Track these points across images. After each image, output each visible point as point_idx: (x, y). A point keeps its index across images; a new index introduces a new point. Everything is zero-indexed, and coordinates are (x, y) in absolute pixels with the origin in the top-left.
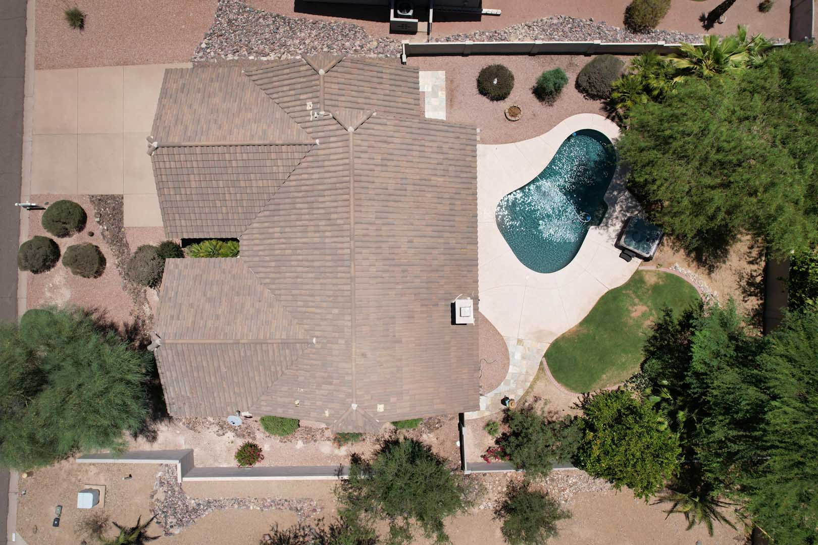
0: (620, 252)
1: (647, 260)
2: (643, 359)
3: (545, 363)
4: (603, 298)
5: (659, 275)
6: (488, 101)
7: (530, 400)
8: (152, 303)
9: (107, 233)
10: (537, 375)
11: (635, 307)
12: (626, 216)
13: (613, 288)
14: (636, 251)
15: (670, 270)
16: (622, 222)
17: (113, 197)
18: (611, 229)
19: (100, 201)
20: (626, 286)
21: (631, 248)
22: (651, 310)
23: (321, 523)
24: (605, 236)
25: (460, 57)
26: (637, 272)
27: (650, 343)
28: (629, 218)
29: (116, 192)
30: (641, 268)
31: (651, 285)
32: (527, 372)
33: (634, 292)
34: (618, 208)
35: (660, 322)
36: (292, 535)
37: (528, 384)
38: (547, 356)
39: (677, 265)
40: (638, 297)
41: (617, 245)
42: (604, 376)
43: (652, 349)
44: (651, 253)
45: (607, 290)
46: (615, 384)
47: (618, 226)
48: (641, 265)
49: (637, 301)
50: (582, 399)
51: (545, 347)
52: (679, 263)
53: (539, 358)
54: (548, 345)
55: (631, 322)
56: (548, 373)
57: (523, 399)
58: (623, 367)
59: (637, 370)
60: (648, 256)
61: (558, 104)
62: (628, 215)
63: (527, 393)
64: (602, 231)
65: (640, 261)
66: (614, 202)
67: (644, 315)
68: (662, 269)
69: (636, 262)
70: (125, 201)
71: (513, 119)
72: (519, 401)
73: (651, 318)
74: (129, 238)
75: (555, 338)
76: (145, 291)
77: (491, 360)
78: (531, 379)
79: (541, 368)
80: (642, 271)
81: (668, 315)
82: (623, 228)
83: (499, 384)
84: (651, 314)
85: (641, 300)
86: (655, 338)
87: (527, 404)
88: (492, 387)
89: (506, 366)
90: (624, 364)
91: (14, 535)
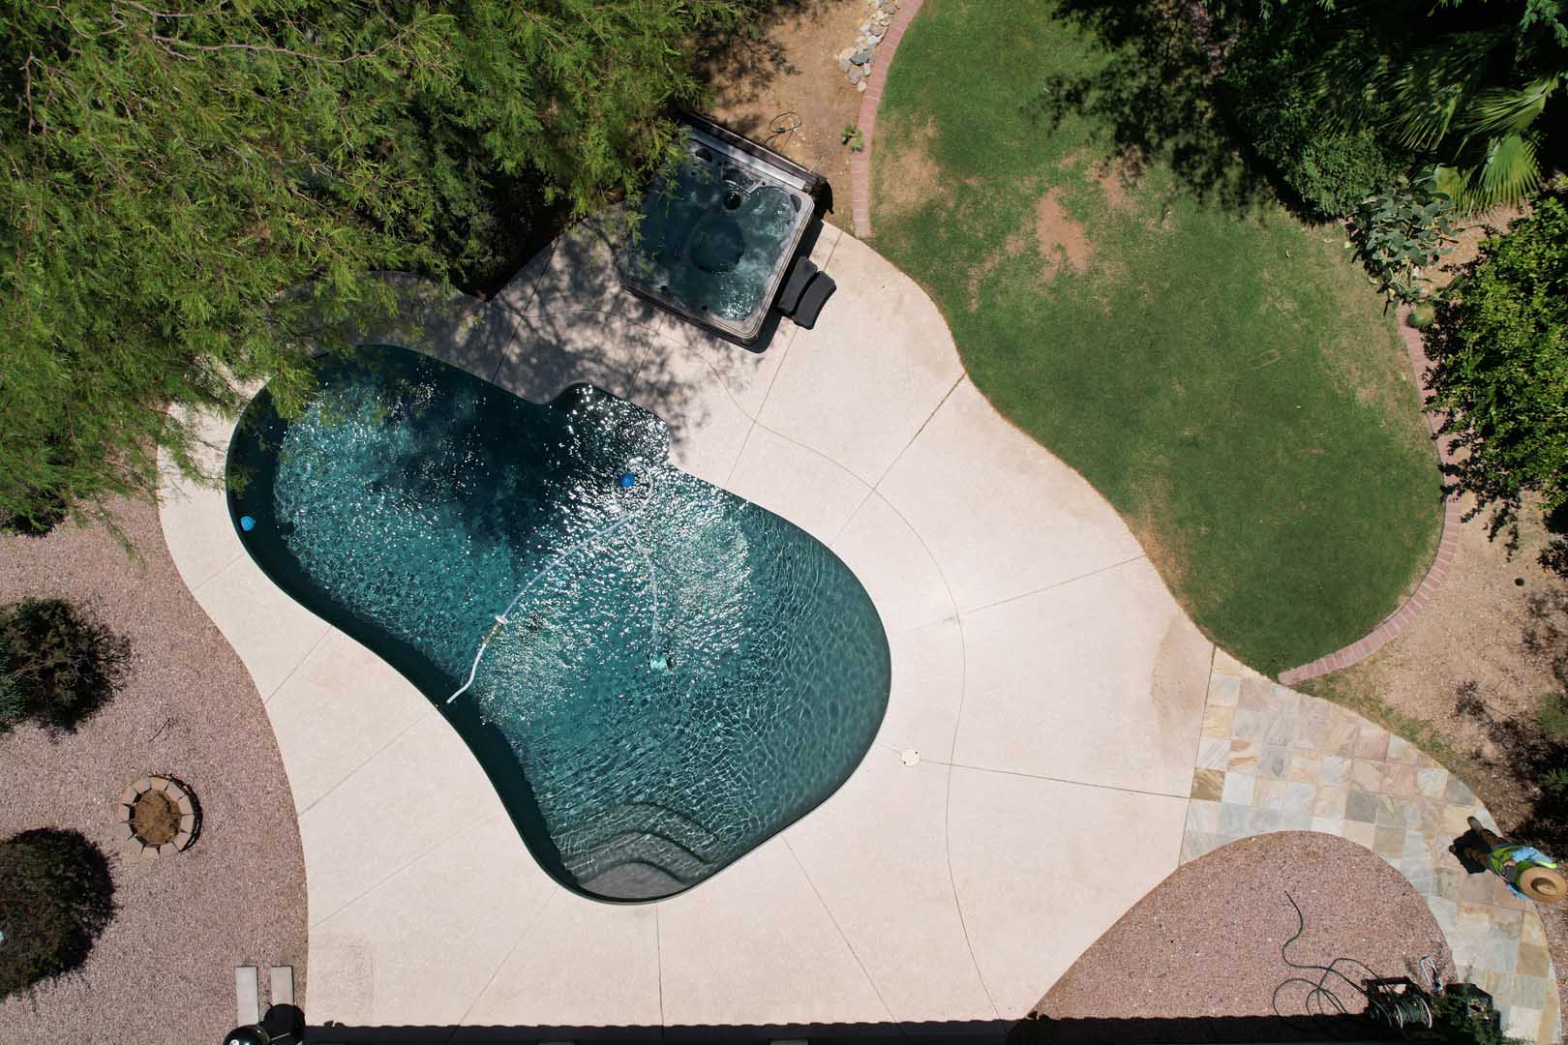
0: (787, 325)
1: (823, 197)
2: (1282, 214)
3: (1304, 672)
4: (1003, 406)
5: (894, 141)
7: (1469, 734)
10: (1354, 704)
11: (1045, 249)
12: (618, 303)
13: (955, 357)
14: (783, 262)
15: (872, 84)
16: (648, 315)
18: (682, 368)
20: (946, 293)
21: (772, 283)
22: (1056, 178)
24: (715, 396)
26: (881, 244)
27: (1207, 183)
28: (628, 283)
30: (862, 223)
31: (942, 180)
32: (1343, 752)
33: (975, 257)
34: (580, 339)
35: (1108, 132)
37: (1398, 743)
38: (1270, 665)
39: (845, 56)
40: (995, 239)
41: (759, 343)
42: (1363, 395)
43: (1233, 173)
44: (796, 185)
45: (968, 387)
46: (1395, 342)
47: (668, 334)
48: (847, 224)
49: (1014, 245)
50: (1470, 499)
51: (1230, 671)
52: (834, 47)
53: (1281, 696)
54: (1223, 656)
55: (1113, 272)
56: (1352, 655)
57: (1468, 768)
58: (1316, 306)
59: (1333, 241)
60: (808, 203)
62: (614, 288)
63: (1435, 748)
64: (693, 413)
65: (829, 230)
66: (554, 357)
67: (1078, 211)
68: (868, 126)
69: (835, 251)
71: (188, 822)
72: (1473, 783)
73: (1091, 174)
75: (1190, 627)
77: (1287, 918)
78: (1372, 731)
79: (1326, 688)
80: (874, 221)
81: (1075, 97)
82: (678, 316)
83: (1398, 877)
84: (1076, 174)
85: (1009, 224)
86: (1182, 159)
87: (1490, 750)
88: (1413, 913)
89: (1312, 849)
90: (1305, 303)
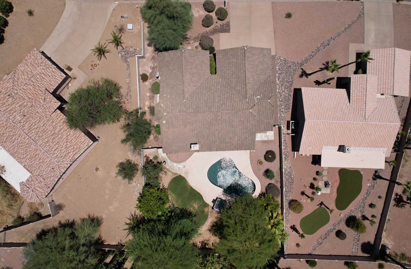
0: (215, 199)
1: (213, 208)
2: (179, 208)
3: (178, 175)
4: (200, 194)
5: (208, 212)
6: (264, 154)
7: (165, 170)
8: (194, 44)
9: (217, 27)
10: (173, 173)
11: (197, 205)
12: (227, 201)
13: (203, 197)
14: (216, 204)
15: (209, 216)
16: (225, 200)
17: (229, 29)
18: (223, 196)
19: (228, 25)
20: (204, 201)
21: (216, 202)
22: (196, 210)
23: (123, 103)
24: (220, 194)
25: (279, 144)
26: (208, 205)
27: (185, 210)
28: (226, 202)
29: (231, 30)
30: (210, 207)
31: (204, 210)
32: (174, 169)
33: (202, 204)
34: (230, 198)
35: (192, 213)
36: (119, 93)
37: (170, 170)
38: (180, 175)
39: (211, 218)
40: (200, 206)
41: (217, 198)
42: (174, 195)
43: (183, 211)
44: (215, 209)
45: (202, 195)
46: (171, 199)
47: (224, 198)
48: (211, 206)
49: (199, 205)
50: (166, 188)
51: (183, 175)
52: (212, 219)
53: (179, 173)
54: (183, 176)
55: (192, 203)
56: (174, 176)
57: (165, 168)
58: (177, 201)
59: (176, 206)
60: (214, 208)
61: (264, 177)
62: (227, 202)
63: (168, 169)
64: (222, 193)
65: (212, 206)
66: (231, 197)
67: (194, 208)
68: (210, 213)
69: (212, 204)
70: (228, 33)
71: (258, 162)
72: (165, 167)
73: (193, 210)
74: (215, 35)
75: (186, 178)
76: (198, 41)
77: (178, 157)
78: (172, 171)
79: (176, 174)
80: (209, 207)
81: (194, 216)
82: (223, 200)
83: (170, 160)
84: (194, 210)
85: (199, 207)
86: (187, 211)
87: (164, 169)
88: (169, 158)
89: (177, 162)
90: (178, 202)
91: (117, 2)
